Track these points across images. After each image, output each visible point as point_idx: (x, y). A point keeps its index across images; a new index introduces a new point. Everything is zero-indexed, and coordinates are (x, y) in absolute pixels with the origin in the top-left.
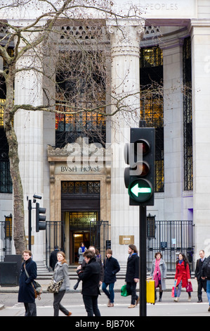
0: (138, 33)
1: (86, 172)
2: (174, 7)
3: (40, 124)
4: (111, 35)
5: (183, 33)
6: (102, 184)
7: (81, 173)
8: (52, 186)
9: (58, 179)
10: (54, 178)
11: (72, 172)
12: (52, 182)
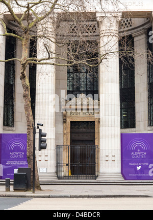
0: (117, 21)
1: (86, 116)
2: (141, 4)
3: (53, 81)
4: (100, 22)
5: (147, 25)
6: (96, 123)
7: (83, 116)
8: (64, 125)
9: (69, 120)
10: (66, 119)
11: (77, 116)
12: (65, 122)
